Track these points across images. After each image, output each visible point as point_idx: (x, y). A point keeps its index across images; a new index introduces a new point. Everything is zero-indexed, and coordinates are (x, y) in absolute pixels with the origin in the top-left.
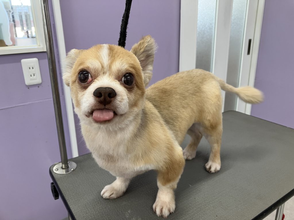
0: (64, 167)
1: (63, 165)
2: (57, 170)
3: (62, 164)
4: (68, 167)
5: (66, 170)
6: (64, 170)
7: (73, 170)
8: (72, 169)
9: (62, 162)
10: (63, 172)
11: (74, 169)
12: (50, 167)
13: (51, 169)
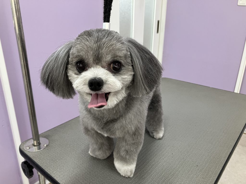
0: (35, 144)
1: (35, 142)
3: (34, 140)
4: (40, 144)
5: (38, 147)
6: (36, 147)
7: (47, 146)
8: (45, 145)
9: (33, 139)
10: (35, 149)
11: (48, 144)
12: (20, 146)
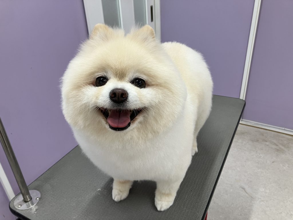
2: (20, 206)
4: (31, 199)
5: (30, 202)
8: (38, 199)
11: (40, 197)
13: (11, 206)
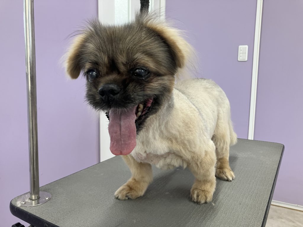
0: (33, 198)
4: (39, 198)
5: (37, 201)
8: (47, 198)
12: (11, 202)
13: (13, 203)
